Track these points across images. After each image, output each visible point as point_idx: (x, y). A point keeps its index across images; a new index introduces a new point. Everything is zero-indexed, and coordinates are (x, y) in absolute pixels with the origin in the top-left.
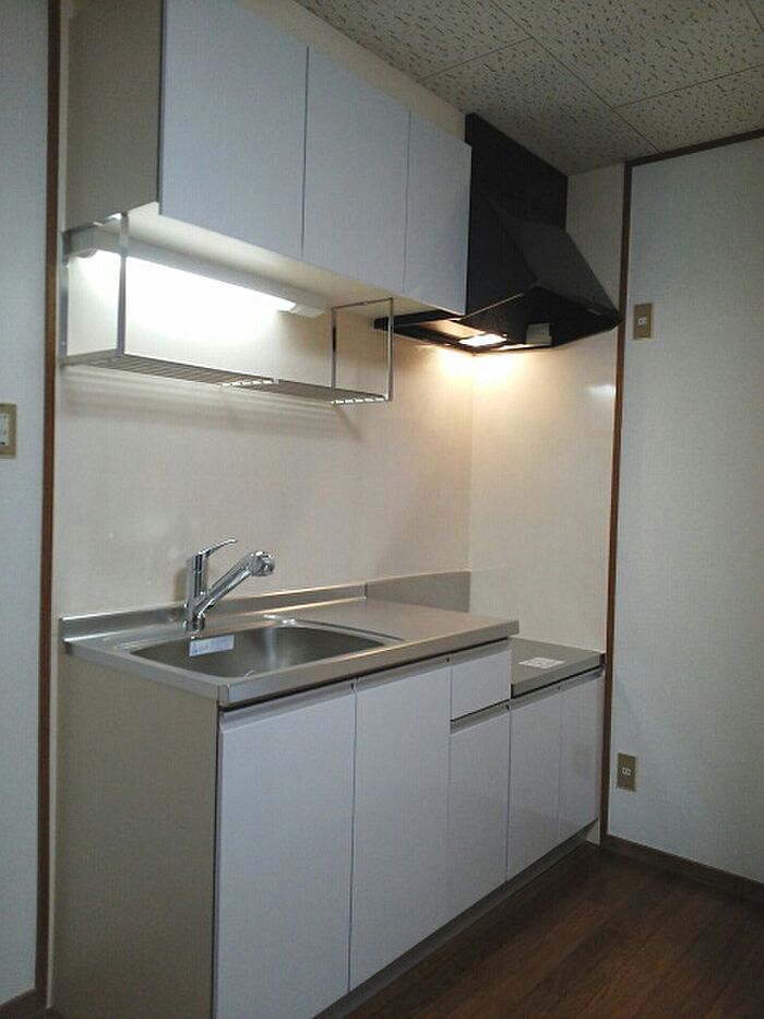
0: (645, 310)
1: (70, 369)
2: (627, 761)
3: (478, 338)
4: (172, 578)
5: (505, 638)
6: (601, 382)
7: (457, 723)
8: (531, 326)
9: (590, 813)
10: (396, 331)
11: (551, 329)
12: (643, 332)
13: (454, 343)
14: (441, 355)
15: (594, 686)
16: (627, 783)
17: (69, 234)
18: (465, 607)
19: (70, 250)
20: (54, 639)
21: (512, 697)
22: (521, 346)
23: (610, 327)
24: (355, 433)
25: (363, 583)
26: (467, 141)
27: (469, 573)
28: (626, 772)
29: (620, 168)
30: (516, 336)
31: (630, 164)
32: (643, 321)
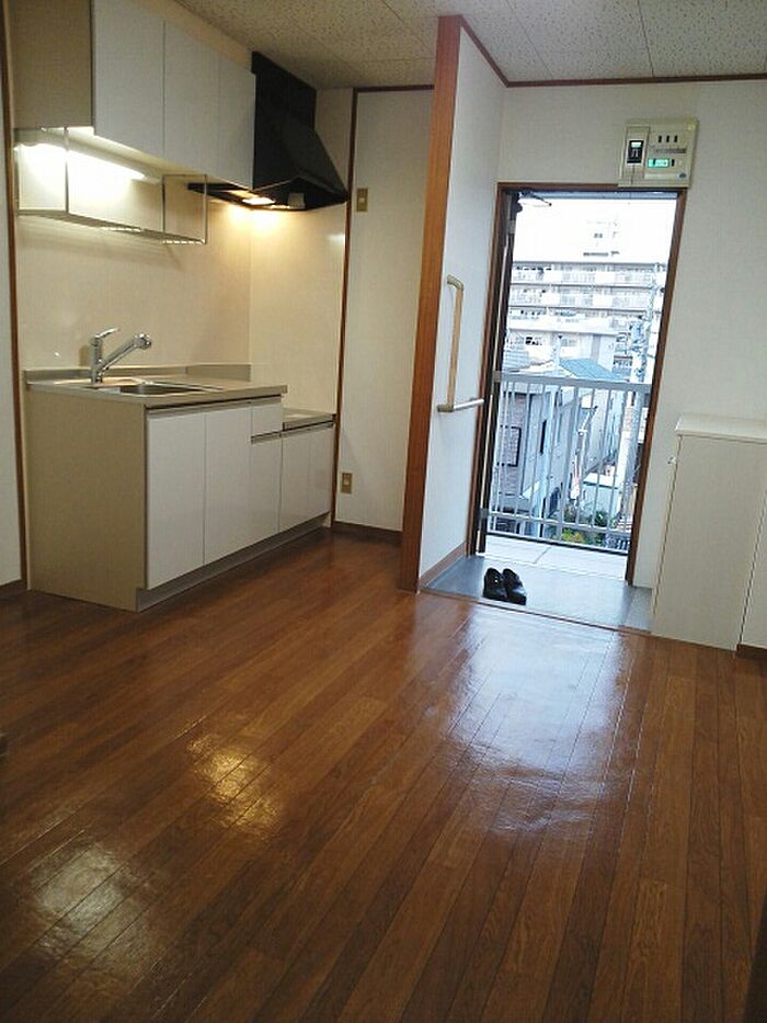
0: (363, 193)
1: (21, 217)
2: (347, 476)
3: (255, 200)
4: (77, 352)
5: (279, 395)
6: (336, 233)
7: (255, 439)
8: (291, 195)
9: (326, 508)
10: (210, 194)
11: (305, 198)
12: (362, 208)
13: (239, 201)
14: (231, 210)
15: (330, 432)
16: (347, 489)
17: (16, 130)
18: (248, 380)
19: (17, 141)
20: (21, 383)
21: (284, 430)
22: (284, 207)
23: (343, 202)
24: (177, 263)
25: (185, 365)
26: (253, 71)
27: (249, 366)
28: (347, 483)
29: (350, 93)
30: (281, 199)
31: (357, 90)
32: (362, 200)
